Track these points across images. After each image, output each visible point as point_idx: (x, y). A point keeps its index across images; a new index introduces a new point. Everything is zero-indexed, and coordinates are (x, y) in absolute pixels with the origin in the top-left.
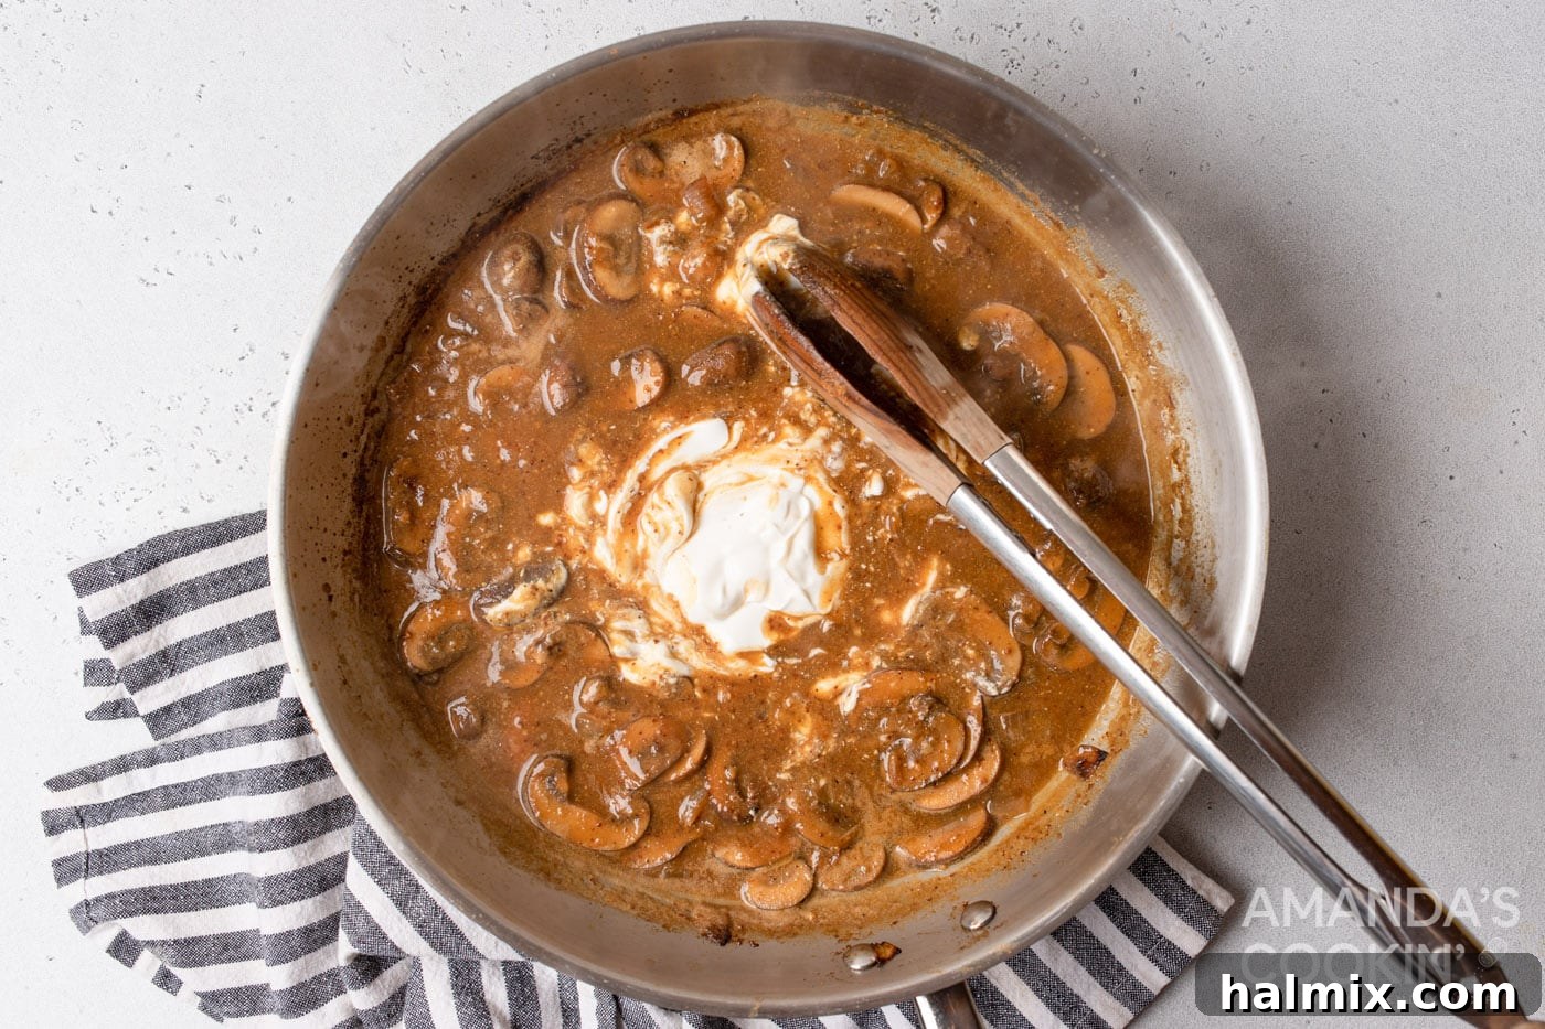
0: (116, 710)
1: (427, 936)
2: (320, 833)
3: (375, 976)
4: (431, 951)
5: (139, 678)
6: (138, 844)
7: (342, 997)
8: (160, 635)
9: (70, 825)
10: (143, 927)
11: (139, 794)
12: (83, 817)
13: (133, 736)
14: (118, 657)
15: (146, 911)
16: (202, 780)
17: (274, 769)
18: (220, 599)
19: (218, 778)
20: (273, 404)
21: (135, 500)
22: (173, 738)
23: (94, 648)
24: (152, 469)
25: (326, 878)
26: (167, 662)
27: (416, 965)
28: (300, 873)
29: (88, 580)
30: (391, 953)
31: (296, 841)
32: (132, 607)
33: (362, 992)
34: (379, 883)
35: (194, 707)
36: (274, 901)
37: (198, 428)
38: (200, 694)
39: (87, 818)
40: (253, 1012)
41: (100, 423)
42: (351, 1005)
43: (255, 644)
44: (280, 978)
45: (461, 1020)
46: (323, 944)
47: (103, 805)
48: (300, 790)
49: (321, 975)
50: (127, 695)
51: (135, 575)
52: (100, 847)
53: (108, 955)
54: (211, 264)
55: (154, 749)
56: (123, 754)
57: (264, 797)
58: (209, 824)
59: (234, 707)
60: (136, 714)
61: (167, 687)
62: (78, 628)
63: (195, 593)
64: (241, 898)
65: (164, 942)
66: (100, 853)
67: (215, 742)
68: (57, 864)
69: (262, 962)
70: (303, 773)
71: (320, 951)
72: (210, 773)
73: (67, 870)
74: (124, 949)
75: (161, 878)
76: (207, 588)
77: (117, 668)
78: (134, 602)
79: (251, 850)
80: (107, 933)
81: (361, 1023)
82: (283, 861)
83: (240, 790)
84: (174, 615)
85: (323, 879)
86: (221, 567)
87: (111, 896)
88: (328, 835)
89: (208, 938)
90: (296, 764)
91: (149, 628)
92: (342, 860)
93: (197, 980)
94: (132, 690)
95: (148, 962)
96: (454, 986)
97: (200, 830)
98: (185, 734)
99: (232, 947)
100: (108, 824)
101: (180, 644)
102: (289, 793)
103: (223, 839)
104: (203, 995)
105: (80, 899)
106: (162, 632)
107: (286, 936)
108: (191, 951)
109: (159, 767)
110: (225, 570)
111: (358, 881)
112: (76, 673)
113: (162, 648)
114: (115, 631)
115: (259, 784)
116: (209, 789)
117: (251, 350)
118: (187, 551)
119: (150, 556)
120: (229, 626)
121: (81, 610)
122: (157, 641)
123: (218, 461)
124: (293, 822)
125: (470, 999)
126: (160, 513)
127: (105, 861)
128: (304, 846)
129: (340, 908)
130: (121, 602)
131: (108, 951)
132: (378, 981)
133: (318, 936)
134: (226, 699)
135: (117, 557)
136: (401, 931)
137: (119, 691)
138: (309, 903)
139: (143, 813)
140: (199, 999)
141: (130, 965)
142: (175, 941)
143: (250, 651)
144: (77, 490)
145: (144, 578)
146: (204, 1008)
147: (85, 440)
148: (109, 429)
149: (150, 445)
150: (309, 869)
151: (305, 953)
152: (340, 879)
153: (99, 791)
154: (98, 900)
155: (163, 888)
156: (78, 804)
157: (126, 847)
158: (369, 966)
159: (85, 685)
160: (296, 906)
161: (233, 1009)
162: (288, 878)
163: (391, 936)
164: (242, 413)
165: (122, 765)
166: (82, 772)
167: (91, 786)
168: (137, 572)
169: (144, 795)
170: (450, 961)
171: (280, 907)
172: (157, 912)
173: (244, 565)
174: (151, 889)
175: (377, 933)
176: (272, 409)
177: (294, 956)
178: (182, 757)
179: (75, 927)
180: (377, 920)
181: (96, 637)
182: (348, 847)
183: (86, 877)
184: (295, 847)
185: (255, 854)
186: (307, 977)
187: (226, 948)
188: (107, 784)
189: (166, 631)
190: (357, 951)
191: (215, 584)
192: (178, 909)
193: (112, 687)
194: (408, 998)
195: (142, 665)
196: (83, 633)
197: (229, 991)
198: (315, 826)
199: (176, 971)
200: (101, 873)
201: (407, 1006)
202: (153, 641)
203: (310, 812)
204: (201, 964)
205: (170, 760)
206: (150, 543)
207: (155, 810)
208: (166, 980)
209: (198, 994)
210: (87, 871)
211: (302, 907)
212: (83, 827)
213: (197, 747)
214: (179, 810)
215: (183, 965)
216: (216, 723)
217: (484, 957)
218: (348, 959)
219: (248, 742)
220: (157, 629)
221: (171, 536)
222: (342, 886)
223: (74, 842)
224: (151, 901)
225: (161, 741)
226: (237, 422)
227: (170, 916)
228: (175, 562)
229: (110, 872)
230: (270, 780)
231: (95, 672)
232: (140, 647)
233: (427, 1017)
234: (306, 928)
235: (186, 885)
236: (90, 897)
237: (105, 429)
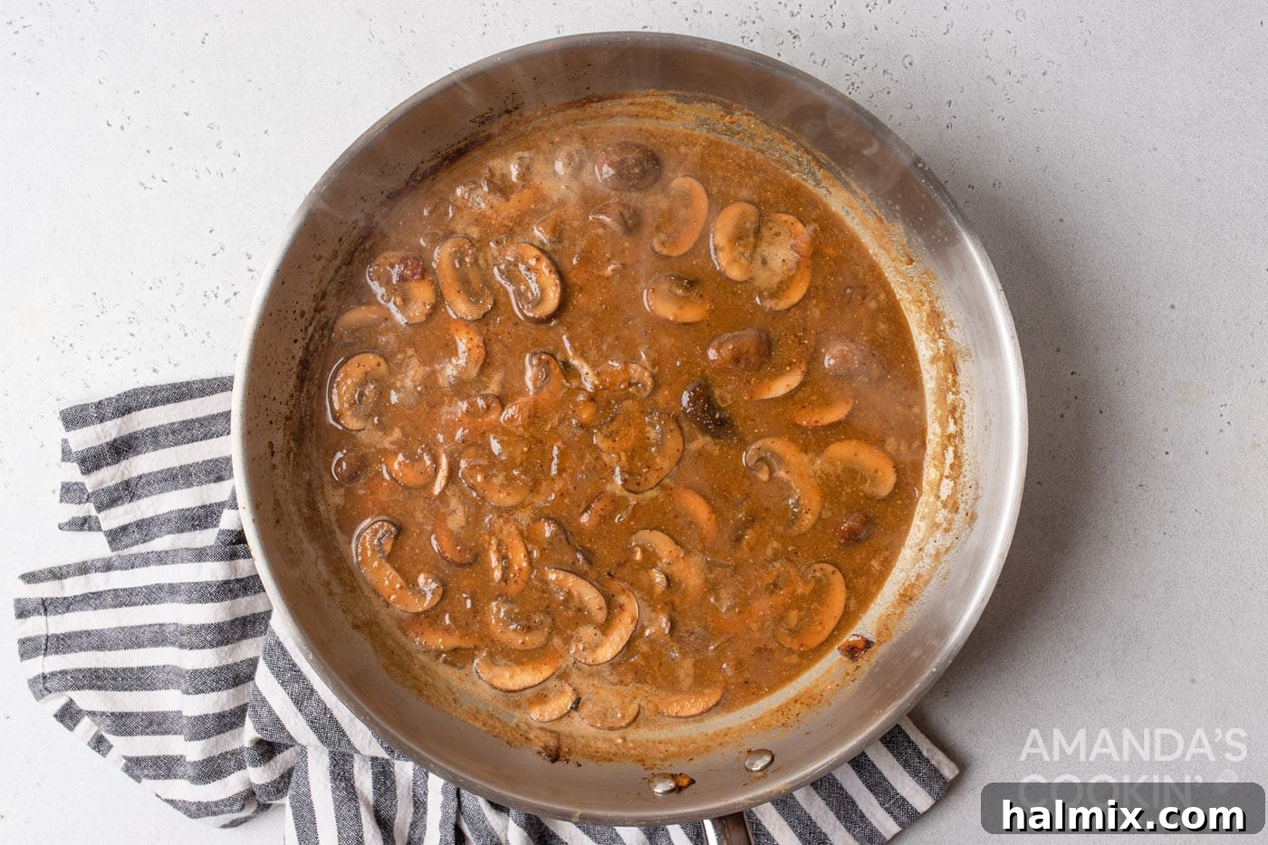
0: (84, 524)
1: (316, 730)
2: (238, 640)
3: (270, 758)
4: (318, 743)
5: (105, 499)
6: (88, 633)
7: (242, 772)
8: (126, 468)
9: (36, 611)
10: (87, 700)
11: (93, 594)
12: (46, 606)
13: (94, 546)
14: (91, 482)
15: (91, 687)
16: (146, 587)
17: (208, 584)
18: (176, 444)
19: (160, 587)
20: (235, 294)
21: (117, 358)
22: (126, 552)
23: (73, 473)
24: (132, 335)
25: (239, 676)
26: (128, 491)
27: (303, 752)
28: (220, 669)
29: (74, 418)
30: (286, 741)
31: (220, 643)
32: (107, 444)
33: (259, 770)
34: (282, 684)
35: (145, 528)
36: (197, 689)
37: (173, 306)
38: (152, 518)
39: (50, 608)
40: (168, 777)
41: (95, 294)
42: (249, 780)
43: (200, 483)
44: (194, 751)
45: (335, 800)
46: (231, 728)
47: (65, 598)
48: (227, 603)
49: (227, 753)
50: (94, 512)
51: (111, 419)
52: (58, 632)
53: (54, 719)
54: (198, 177)
55: (111, 559)
56: (85, 560)
57: (198, 605)
58: (148, 623)
59: (178, 532)
60: (100, 529)
61: (126, 510)
62: (59, 455)
63: (156, 438)
64: (166, 685)
65: (103, 714)
66: (57, 637)
67: (161, 558)
68: (23, 642)
69: (182, 737)
70: (231, 591)
71: (228, 734)
72: (154, 583)
73: (30, 648)
74: (68, 716)
75: (105, 662)
76: (167, 435)
77: (90, 491)
78: (108, 440)
79: (182, 646)
80: (56, 702)
81: (254, 794)
82: (207, 659)
83: (178, 598)
84: (139, 453)
85: (237, 676)
86: (181, 419)
87: (64, 673)
88: (244, 642)
89: (138, 714)
90: (226, 582)
91: (118, 461)
92: (253, 663)
93: (125, 746)
94: (99, 509)
95: (86, 727)
96: (332, 772)
97: (140, 627)
98: (135, 549)
99: (156, 723)
100: (66, 615)
101: (140, 477)
102: (218, 605)
103: (159, 636)
104: (129, 759)
105: (39, 671)
106: (128, 466)
107: (202, 719)
108: (124, 723)
109: (113, 574)
110: (184, 422)
111: (265, 680)
112: (54, 492)
113: (126, 478)
114: (91, 461)
115: (195, 595)
116: (152, 595)
117: (221, 248)
118: (155, 404)
119: (126, 405)
120: (181, 467)
121: (65, 441)
122: (123, 473)
123: (186, 335)
124: (219, 628)
125: (343, 784)
126: (135, 371)
127: (61, 643)
128: (225, 648)
129: (247, 701)
130: (98, 438)
131: (56, 716)
132: (272, 762)
133: (229, 721)
134: (172, 525)
135: (100, 402)
136: (296, 724)
137: (89, 509)
138: (224, 694)
139: (95, 609)
140: (124, 761)
141: (71, 729)
142: (112, 713)
143: (195, 489)
144: (71, 345)
145: (118, 421)
146: (127, 770)
147: (82, 306)
148: (102, 299)
149: (133, 316)
150: (228, 667)
151: (217, 734)
152: (250, 677)
153: (62, 588)
154: (53, 674)
155: (105, 670)
156: (44, 597)
157: (79, 634)
158: (267, 749)
159: (61, 501)
160: (214, 695)
161: (152, 773)
162: (210, 672)
163: (288, 727)
164: (209, 298)
165: (83, 569)
166: (50, 571)
167: (56, 583)
168: (114, 416)
169: (98, 595)
170: (330, 752)
171: (201, 696)
172: (100, 688)
173: (198, 420)
174: (97, 670)
175: (277, 723)
176: (234, 298)
177: (207, 735)
178: (132, 568)
179: (31, 694)
180: (278, 713)
181: (75, 465)
182: (260, 654)
183: (45, 655)
184: (219, 648)
185: (185, 650)
186: (216, 753)
187: (151, 724)
188: (68, 582)
189: (130, 466)
190: (259, 736)
191: (173, 432)
192: (116, 688)
193: (82, 505)
194: (294, 778)
195: (108, 490)
196: (63, 460)
197: (151, 758)
198: (235, 633)
199: (110, 738)
200: (57, 653)
201: (293, 784)
202: (120, 473)
203: (233, 622)
204: (130, 734)
205: (121, 569)
206: (127, 394)
207: (105, 607)
208: (99, 744)
209: (125, 757)
210: (46, 650)
211: (218, 697)
212: (46, 614)
213: (146, 560)
214: (124, 609)
215: (116, 733)
216: (162, 543)
217: (358, 752)
218: (252, 742)
219: (191, 561)
220: (124, 463)
221: (144, 390)
222: (251, 683)
223: (38, 626)
224: (96, 679)
225: (115, 553)
226: (205, 305)
227: (110, 693)
228: (144, 411)
229: (64, 653)
230: (203, 593)
231: (70, 492)
232: (109, 476)
233: (308, 795)
234: (220, 714)
235: (124, 670)
236: (47, 671)
237: (99, 299)
